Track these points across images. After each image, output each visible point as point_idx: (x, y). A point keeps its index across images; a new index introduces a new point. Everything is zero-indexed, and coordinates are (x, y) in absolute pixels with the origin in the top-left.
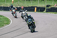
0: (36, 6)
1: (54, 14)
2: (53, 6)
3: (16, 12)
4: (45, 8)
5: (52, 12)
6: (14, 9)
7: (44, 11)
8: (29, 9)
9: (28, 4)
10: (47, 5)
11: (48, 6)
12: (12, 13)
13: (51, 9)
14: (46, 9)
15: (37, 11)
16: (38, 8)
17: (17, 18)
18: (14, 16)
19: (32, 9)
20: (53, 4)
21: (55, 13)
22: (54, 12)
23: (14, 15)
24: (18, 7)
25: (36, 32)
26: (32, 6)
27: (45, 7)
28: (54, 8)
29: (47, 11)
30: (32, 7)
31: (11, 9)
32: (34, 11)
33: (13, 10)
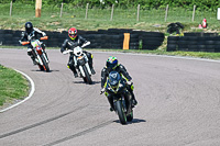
0: (128, 27)
1: (199, 59)
2: (192, 29)
3: (44, 48)
4: (162, 35)
5: (190, 49)
6: (36, 38)
7: (160, 48)
8: (102, 38)
9: (97, 20)
10: (172, 25)
11: (173, 28)
12: (30, 53)
13: (188, 39)
14: (166, 41)
15: (134, 45)
16: (137, 37)
17: (48, 71)
18: (36, 63)
19: (111, 38)
20: (193, 21)
21: (202, 53)
22: (197, 50)
23: (39, 60)
24: (61, 30)
25: (137, 121)
26: (111, 27)
27: (164, 31)
28: (199, 34)
29: (172, 46)
30: (111, 31)
31: (26, 38)
32: (121, 47)
33: (35, 43)
